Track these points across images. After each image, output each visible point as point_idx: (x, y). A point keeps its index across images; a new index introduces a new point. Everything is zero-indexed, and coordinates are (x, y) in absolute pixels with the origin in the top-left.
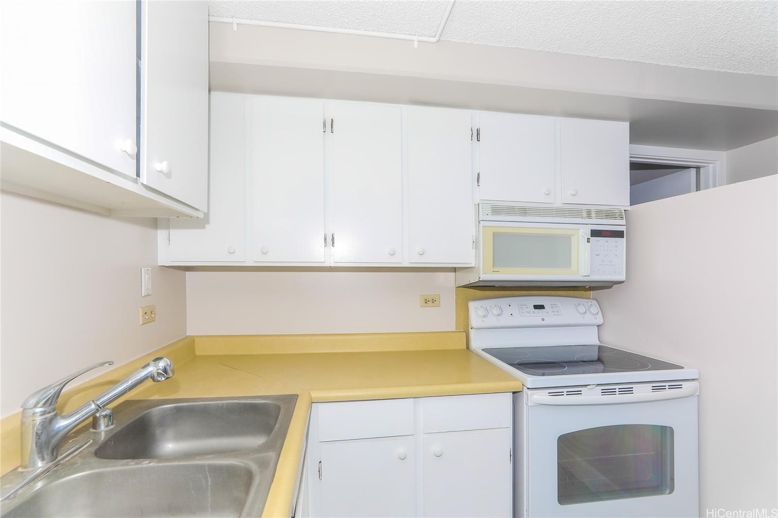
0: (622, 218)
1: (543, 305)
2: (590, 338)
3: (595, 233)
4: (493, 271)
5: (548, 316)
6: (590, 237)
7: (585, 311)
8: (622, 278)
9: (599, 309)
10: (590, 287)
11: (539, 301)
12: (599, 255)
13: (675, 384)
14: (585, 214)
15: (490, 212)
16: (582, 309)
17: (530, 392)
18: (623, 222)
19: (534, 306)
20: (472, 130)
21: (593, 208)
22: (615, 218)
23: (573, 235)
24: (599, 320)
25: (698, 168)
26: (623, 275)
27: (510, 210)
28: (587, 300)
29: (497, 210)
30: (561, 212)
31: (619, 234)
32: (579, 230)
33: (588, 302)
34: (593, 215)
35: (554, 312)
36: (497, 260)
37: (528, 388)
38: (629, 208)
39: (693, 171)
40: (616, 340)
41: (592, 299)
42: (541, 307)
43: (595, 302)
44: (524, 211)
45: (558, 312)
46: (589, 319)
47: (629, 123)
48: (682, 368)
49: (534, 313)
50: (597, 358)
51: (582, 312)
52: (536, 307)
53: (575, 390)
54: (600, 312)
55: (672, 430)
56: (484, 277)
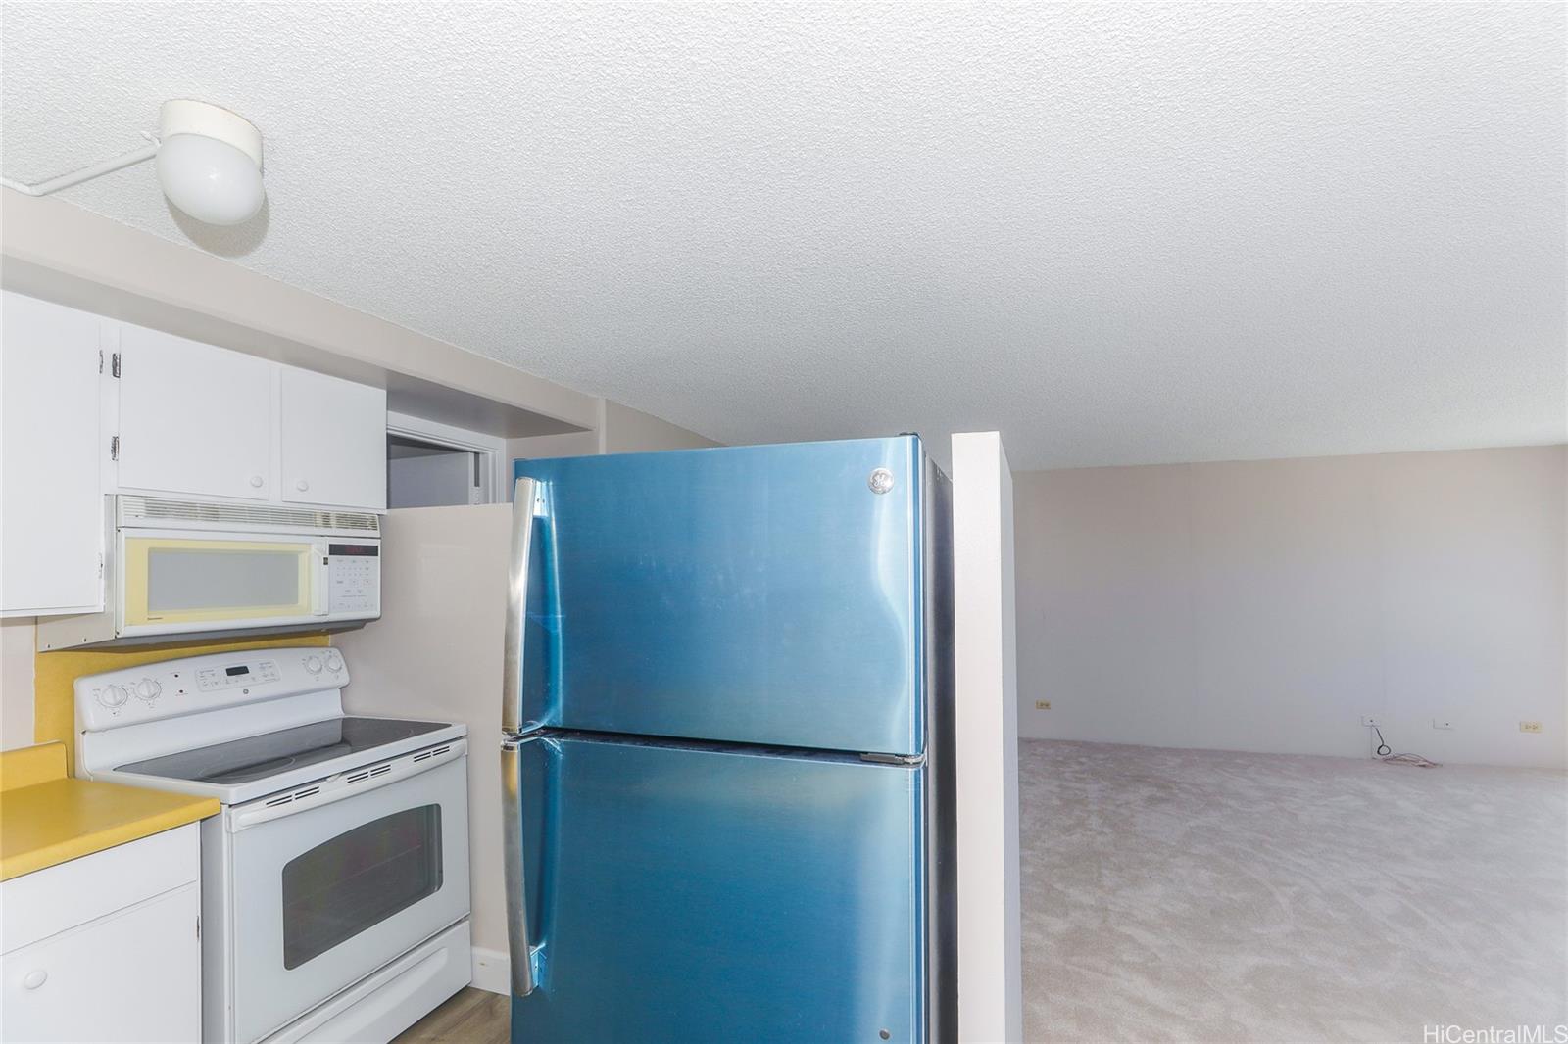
0: (375, 528)
1: (246, 668)
2: (329, 709)
3: (336, 550)
4: (149, 619)
5: (254, 685)
6: (327, 556)
7: (319, 667)
8: (376, 613)
9: (343, 662)
10: (328, 630)
11: (236, 660)
12: (341, 582)
13: (441, 747)
14: (320, 521)
15: (142, 511)
16: (314, 666)
17: (234, 811)
18: (377, 533)
19: (227, 670)
20: (101, 356)
21: (333, 512)
22: (366, 527)
23: (301, 552)
24: (344, 678)
25: (477, 454)
26: (376, 610)
27: (186, 510)
28: (322, 650)
29: (157, 509)
30: (279, 516)
31: (371, 551)
32: (310, 544)
33: (324, 653)
34: (333, 522)
35: (265, 676)
36: (158, 598)
37: (230, 806)
38: (385, 512)
39: (472, 457)
40: (369, 706)
41: (332, 647)
42: (243, 670)
43: (336, 651)
44: (213, 513)
45: (273, 674)
46: (328, 679)
47: (385, 392)
48: (450, 725)
49: (228, 683)
50: (340, 739)
51: (315, 669)
52: (231, 672)
53: (309, 788)
54: (344, 668)
55: (438, 806)
56: (126, 631)
